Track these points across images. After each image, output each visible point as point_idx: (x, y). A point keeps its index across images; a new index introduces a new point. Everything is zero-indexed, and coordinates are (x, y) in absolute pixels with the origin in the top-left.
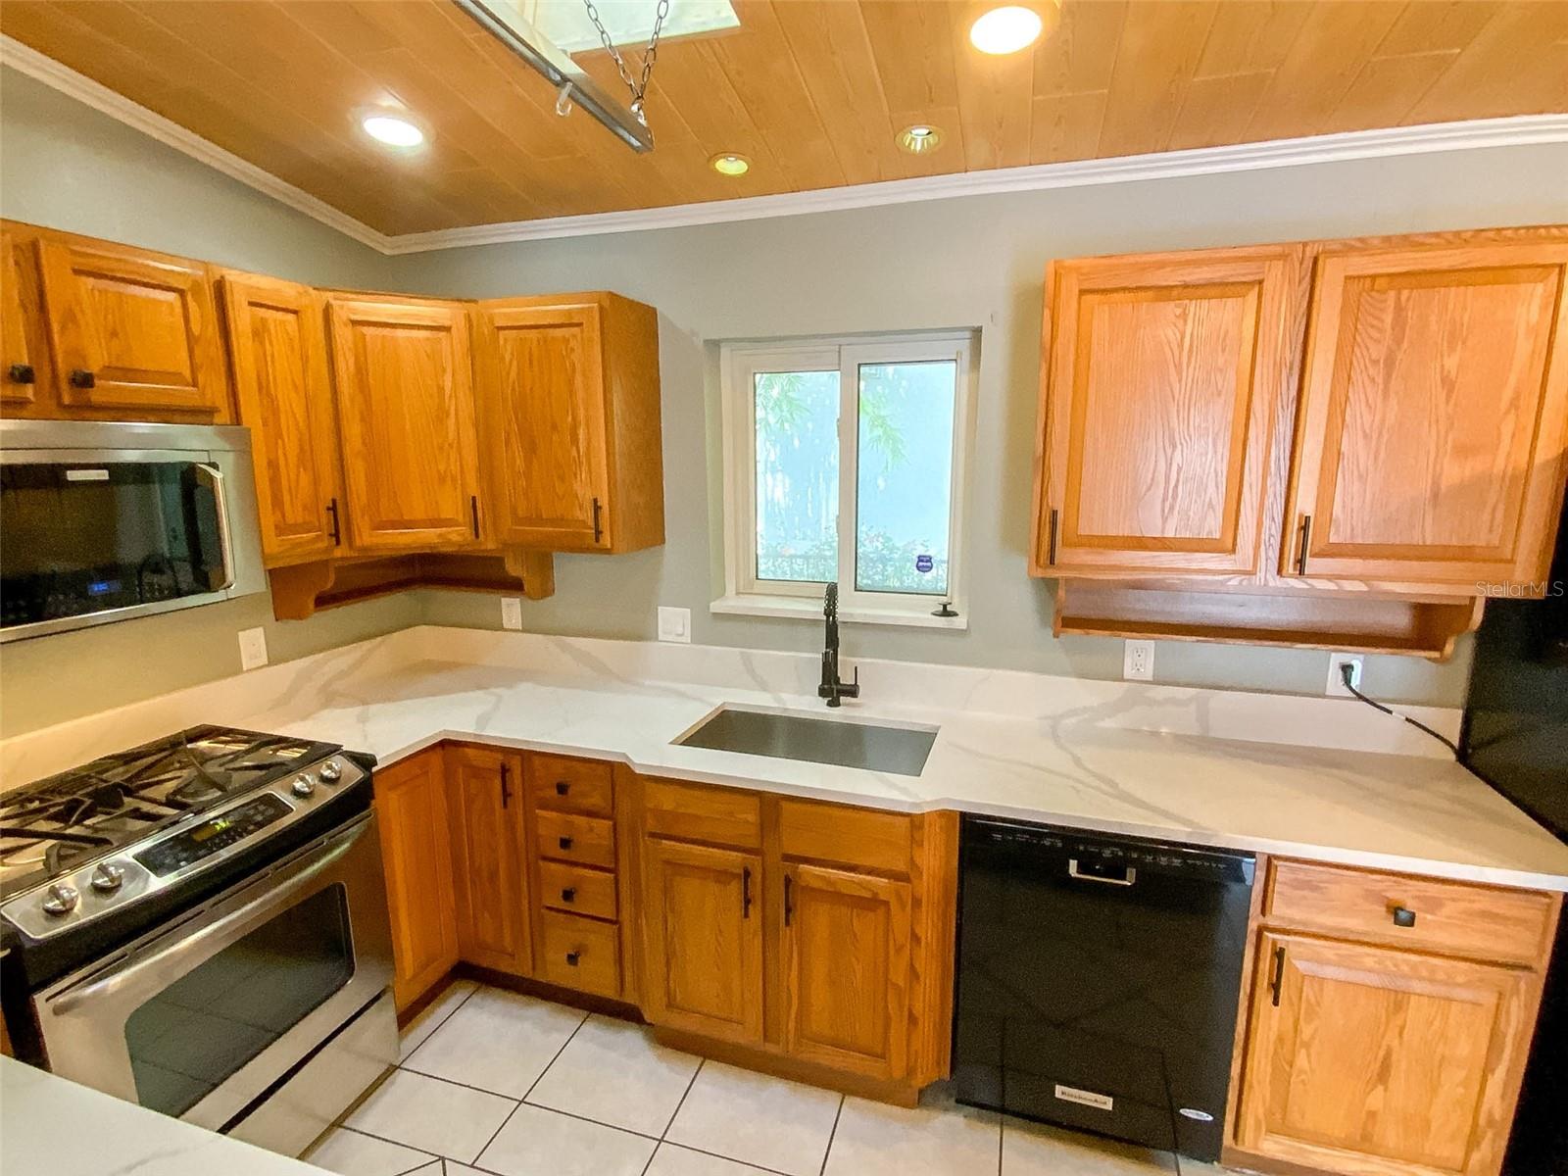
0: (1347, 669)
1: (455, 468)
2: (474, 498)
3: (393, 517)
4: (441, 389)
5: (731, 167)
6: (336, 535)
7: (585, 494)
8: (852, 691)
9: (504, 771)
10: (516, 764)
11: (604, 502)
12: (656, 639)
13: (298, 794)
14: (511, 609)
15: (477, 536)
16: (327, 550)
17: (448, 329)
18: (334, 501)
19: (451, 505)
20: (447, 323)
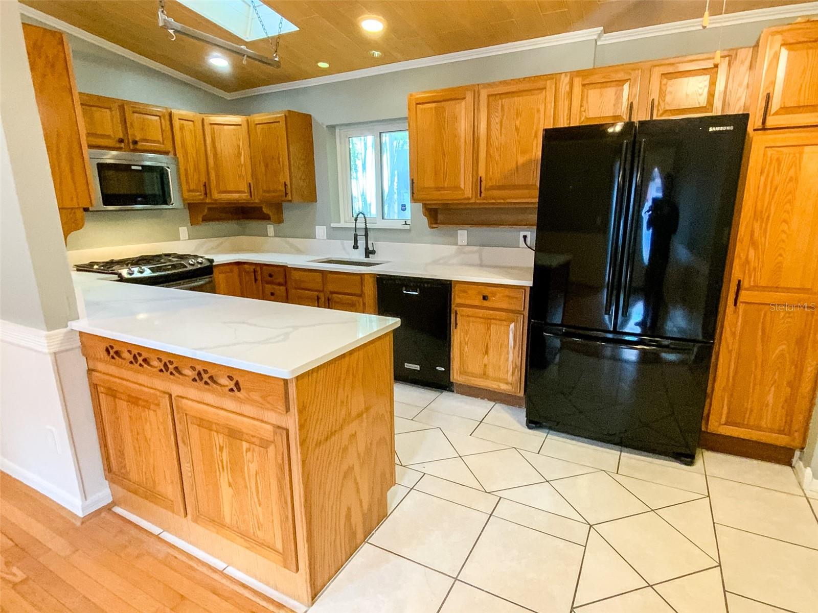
0: (525, 237)
1: (244, 173)
2: (250, 184)
3: (225, 189)
4: (239, 146)
5: (323, 65)
6: (206, 194)
7: (282, 181)
8: (373, 252)
9: (255, 271)
10: (258, 269)
11: (288, 183)
12: (315, 238)
13: (190, 264)
14: (271, 229)
15: (251, 197)
16: (203, 199)
17: (240, 125)
18: (205, 183)
19: (244, 187)
20: (240, 123)
